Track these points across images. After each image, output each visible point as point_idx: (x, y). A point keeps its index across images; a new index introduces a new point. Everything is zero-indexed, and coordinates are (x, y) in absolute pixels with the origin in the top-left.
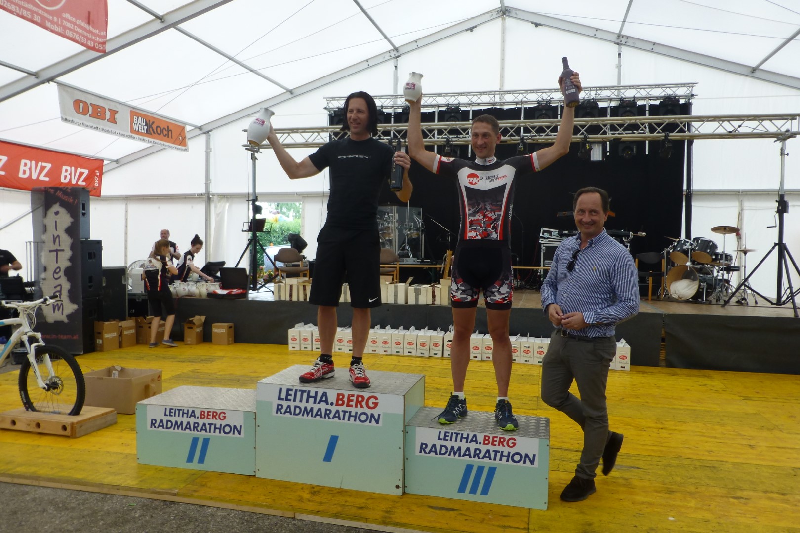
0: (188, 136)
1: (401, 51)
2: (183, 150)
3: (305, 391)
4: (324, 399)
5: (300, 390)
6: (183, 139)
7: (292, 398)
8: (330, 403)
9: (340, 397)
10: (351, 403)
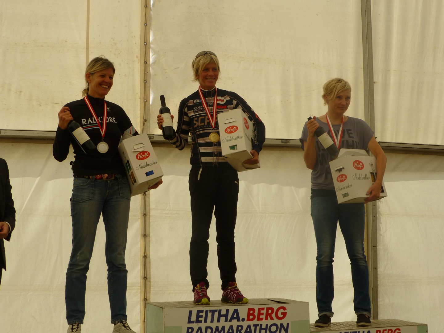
3: (216, 311)
4: (235, 316)
5: (211, 311)
7: (202, 319)
8: (241, 319)
9: (251, 312)
10: (261, 317)
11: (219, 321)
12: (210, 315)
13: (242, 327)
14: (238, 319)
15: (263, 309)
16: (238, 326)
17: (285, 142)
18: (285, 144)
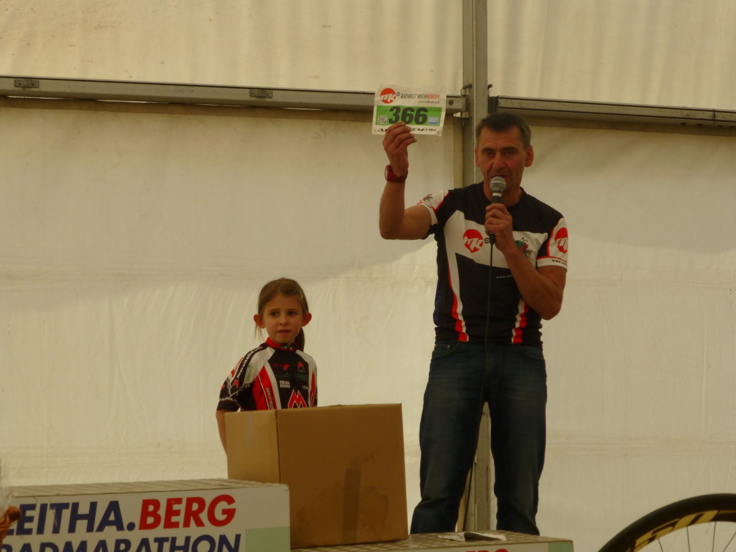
3: (66, 506)
4: (112, 517)
5: (53, 506)
7: (34, 525)
8: (125, 525)
9: (149, 508)
10: (174, 519)
11: (72, 529)
12: (50, 515)
13: (128, 543)
14: (119, 524)
15: (179, 501)
16: (118, 542)
17: (260, 95)
18: (260, 100)
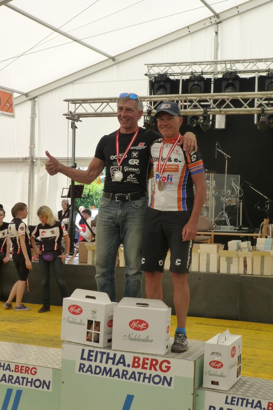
0: (15, 102)
1: (222, 17)
2: (10, 116)
3: (105, 353)
4: (122, 361)
5: (100, 352)
6: (10, 106)
7: (93, 358)
8: (127, 364)
9: (136, 360)
10: (146, 366)
11: (107, 362)
12: (99, 355)
13: (127, 372)
14: (124, 363)
15: (148, 359)
16: (124, 371)
